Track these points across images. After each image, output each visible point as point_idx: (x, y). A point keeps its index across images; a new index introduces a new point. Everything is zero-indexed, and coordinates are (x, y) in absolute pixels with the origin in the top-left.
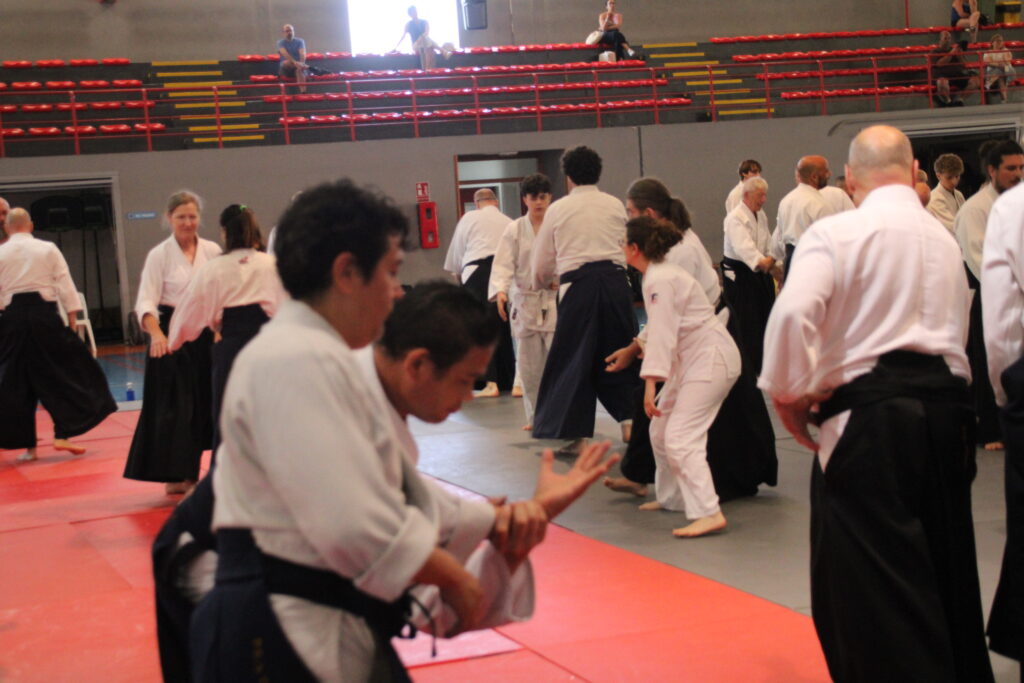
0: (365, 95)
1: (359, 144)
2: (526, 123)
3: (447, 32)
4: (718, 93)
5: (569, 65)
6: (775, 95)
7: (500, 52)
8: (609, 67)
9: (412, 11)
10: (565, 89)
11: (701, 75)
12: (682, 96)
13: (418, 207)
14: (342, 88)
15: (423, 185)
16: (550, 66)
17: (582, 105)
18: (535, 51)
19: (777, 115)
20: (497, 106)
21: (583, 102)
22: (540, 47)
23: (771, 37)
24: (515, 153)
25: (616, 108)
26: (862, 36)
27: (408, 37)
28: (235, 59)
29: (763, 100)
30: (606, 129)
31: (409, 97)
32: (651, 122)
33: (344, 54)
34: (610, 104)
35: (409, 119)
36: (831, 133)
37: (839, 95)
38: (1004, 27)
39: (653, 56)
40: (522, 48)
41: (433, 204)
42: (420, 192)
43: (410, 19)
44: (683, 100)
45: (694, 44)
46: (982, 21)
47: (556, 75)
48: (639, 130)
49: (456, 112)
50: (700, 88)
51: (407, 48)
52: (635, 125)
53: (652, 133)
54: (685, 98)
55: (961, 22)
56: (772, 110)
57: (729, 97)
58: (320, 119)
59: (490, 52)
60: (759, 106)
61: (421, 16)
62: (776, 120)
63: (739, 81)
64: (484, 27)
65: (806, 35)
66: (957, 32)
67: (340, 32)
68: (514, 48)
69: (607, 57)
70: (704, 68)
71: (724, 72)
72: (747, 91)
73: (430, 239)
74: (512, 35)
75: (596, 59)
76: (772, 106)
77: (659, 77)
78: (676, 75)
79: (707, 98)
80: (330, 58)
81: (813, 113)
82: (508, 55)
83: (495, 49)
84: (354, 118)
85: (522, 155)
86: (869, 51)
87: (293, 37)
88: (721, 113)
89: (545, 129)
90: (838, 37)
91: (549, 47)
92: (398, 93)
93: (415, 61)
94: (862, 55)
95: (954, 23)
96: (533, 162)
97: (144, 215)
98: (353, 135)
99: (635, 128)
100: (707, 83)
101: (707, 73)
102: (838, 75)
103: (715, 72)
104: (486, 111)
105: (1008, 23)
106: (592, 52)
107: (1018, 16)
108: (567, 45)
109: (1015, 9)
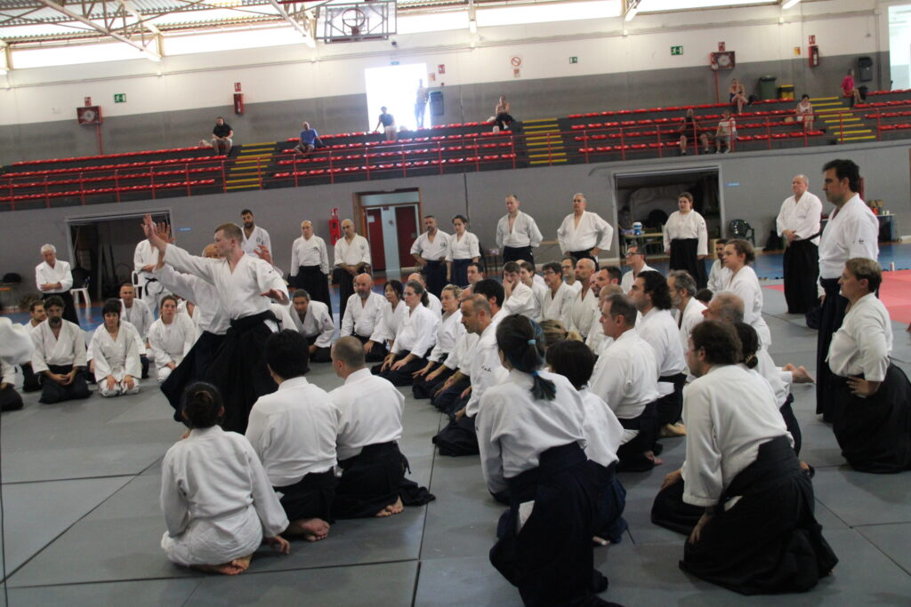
1: (299, 188)
6: (573, 151)
9: (384, 109)
13: (330, 222)
15: (335, 210)
18: (455, 128)
23: (604, 113)
24: (393, 190)
27: (380, 122)
28: (286, 140)
29: (564, 154)
30: (445, 175)
32: (474, 170)
36: (590, 174)
42: (333, 214)
45: (556, 119)
48: (465, 175)
52: (462, 172)
56: (565, 160)
57: (546, 152)
61: (388, 112)
63: (560, 142)
64: (442, 114)
67: (363, 121)
69: (496, 129)
71: (559, 136)
72: (559, 148)
74: (463, 117)
76: (568, 158)
78: (526, 139)
81: (581, 162)
85: (397, 191)
87: (309, 128)
88: (532, 163)
89: (406, 176)
94: (656, 123)
97: (186, 229)
99: (462, 174)
105: (786, 99)
106: (490, 126)
107: (791, 94)
108: (475, 123)
109: (788, 90)
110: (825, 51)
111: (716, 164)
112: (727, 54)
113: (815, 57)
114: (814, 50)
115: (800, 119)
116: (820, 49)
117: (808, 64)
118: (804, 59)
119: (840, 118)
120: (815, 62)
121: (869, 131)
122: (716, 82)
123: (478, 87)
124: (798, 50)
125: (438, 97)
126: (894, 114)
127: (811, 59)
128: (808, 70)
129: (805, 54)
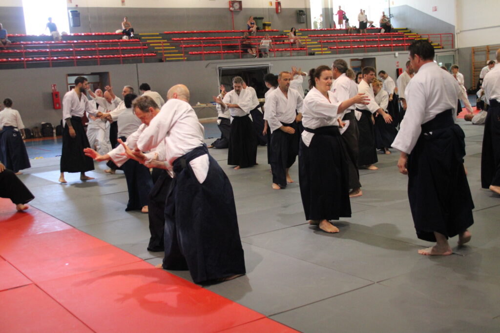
0: (31, 51)
1: (28, 69)
2: (94, 62)
3: (65, 27)
4: (165, 51)
5: (111, 41)
6: (186, 53)
7: (85, 35)
8: (126, 41)
9: (50, 19)
10: (110, 50)
11: (159, 45)
12: (153, 53)
13: (52, 93)
14: (20, 48)
15: (54, 85)
16: (104, 41)
17: (116, 56)
18: (99, 35)
19: (188, 60)
20: (83, 55)
21: (116, 54)
22: (100, 34)
23: (186, 32)
24: (90, 73)
25: (128, 57)
26: (218, 32)
27: (48, 29)
29: (182, 55)
30: (125, 65)
31: (48, 52)
32: (141, 62)
33: (23, 35)
34: (126, 55)
35: (48, 60)
36: (206, 67)
37: (209, 53)
38: (265, 31)
39: (143, 38)
40: (93, 34)
41: (58, 92)
42: (53, 88)
43: (49, 22)
44: (153, 54)
45: (158, 34)
46: (258, 29)
47: (106, 44)
48: (137, 65)
49: (67, 58)
50: (160, 50)
51: (48, 33)
52: (135, 63)
53: (142, 66)
54: (155, 53)
55: (251, 29)
56: (186, 58)
57: (170, 53)
58: (12, 60)
59: (81, 36)
60: (181, 57)
62: (187, 62)
63: (174, 47)
64: (79, 26)
65: (198, 31)
66: (250, 32)
67: (22, 26)
68: (90, 34)
69: (125, 38)
70: (160, 43)
71: (169, 44)
72: (177, 51)
73: (58, 106)
74: (90, 29)
75: (121, 38)
76: (185, 57)
77: (145, 46)
78: (151, 45)
79: (161, 53)
80: (17, 37)
81: (201, 60)
82: (88, 37)
83: (83, 34)
84: (26, 60)
85: (93, 74)
86: (220, 38)
88: (167, 59)
89: (101, 64)
90: (210, 32)
91: (104, 34)
92: (44, 50)
93: (51, 38)
94: (218, 39)
95: (249, 29)
96: (98, 76)
98: (25, 66)
99: (135, 64)
100: (161, 48)
101: (161, 44)
102: (209, 46)
103: (164, 44)
104: (79, 57)
105: (267, 30)
106: (120, 36)
107: (270, 27)
108: (111, 33)
109: (269, 25)
110: (284, 6)
111: (268, 63)
112: (237, 2)
113: (279, 8)
114: (278, 4)
115: (292, 41)
116: (282, 5)
117: (275, 11)
118: (274, 9)
119: (306, 42)
120: (279, 11)
121: (326, 49)
122: (233, 18)
123: (98, 9)
124: (271, 3)
125: (77, 15)
126: (332, 41)
127: (277, 9)
128: (275, 14)
129: (274, 6)
